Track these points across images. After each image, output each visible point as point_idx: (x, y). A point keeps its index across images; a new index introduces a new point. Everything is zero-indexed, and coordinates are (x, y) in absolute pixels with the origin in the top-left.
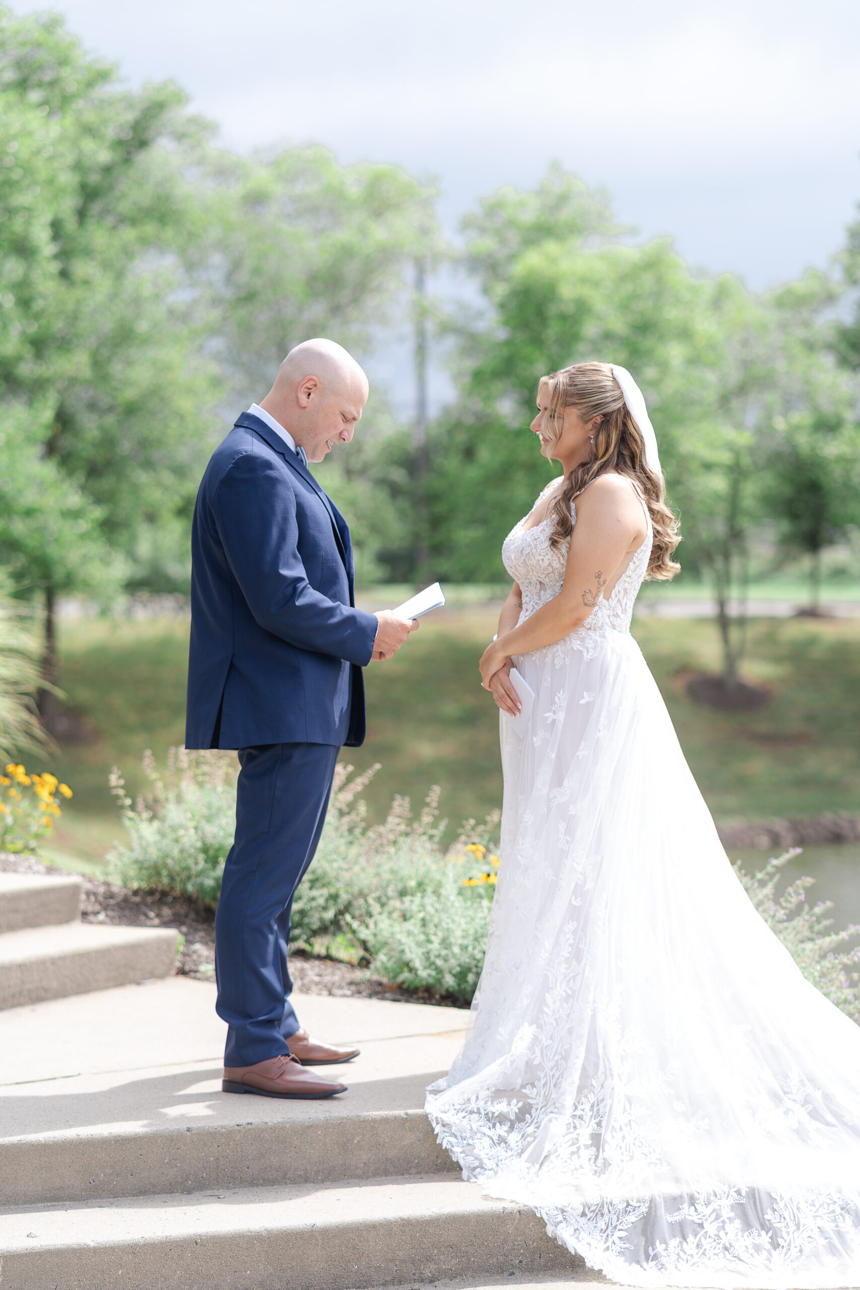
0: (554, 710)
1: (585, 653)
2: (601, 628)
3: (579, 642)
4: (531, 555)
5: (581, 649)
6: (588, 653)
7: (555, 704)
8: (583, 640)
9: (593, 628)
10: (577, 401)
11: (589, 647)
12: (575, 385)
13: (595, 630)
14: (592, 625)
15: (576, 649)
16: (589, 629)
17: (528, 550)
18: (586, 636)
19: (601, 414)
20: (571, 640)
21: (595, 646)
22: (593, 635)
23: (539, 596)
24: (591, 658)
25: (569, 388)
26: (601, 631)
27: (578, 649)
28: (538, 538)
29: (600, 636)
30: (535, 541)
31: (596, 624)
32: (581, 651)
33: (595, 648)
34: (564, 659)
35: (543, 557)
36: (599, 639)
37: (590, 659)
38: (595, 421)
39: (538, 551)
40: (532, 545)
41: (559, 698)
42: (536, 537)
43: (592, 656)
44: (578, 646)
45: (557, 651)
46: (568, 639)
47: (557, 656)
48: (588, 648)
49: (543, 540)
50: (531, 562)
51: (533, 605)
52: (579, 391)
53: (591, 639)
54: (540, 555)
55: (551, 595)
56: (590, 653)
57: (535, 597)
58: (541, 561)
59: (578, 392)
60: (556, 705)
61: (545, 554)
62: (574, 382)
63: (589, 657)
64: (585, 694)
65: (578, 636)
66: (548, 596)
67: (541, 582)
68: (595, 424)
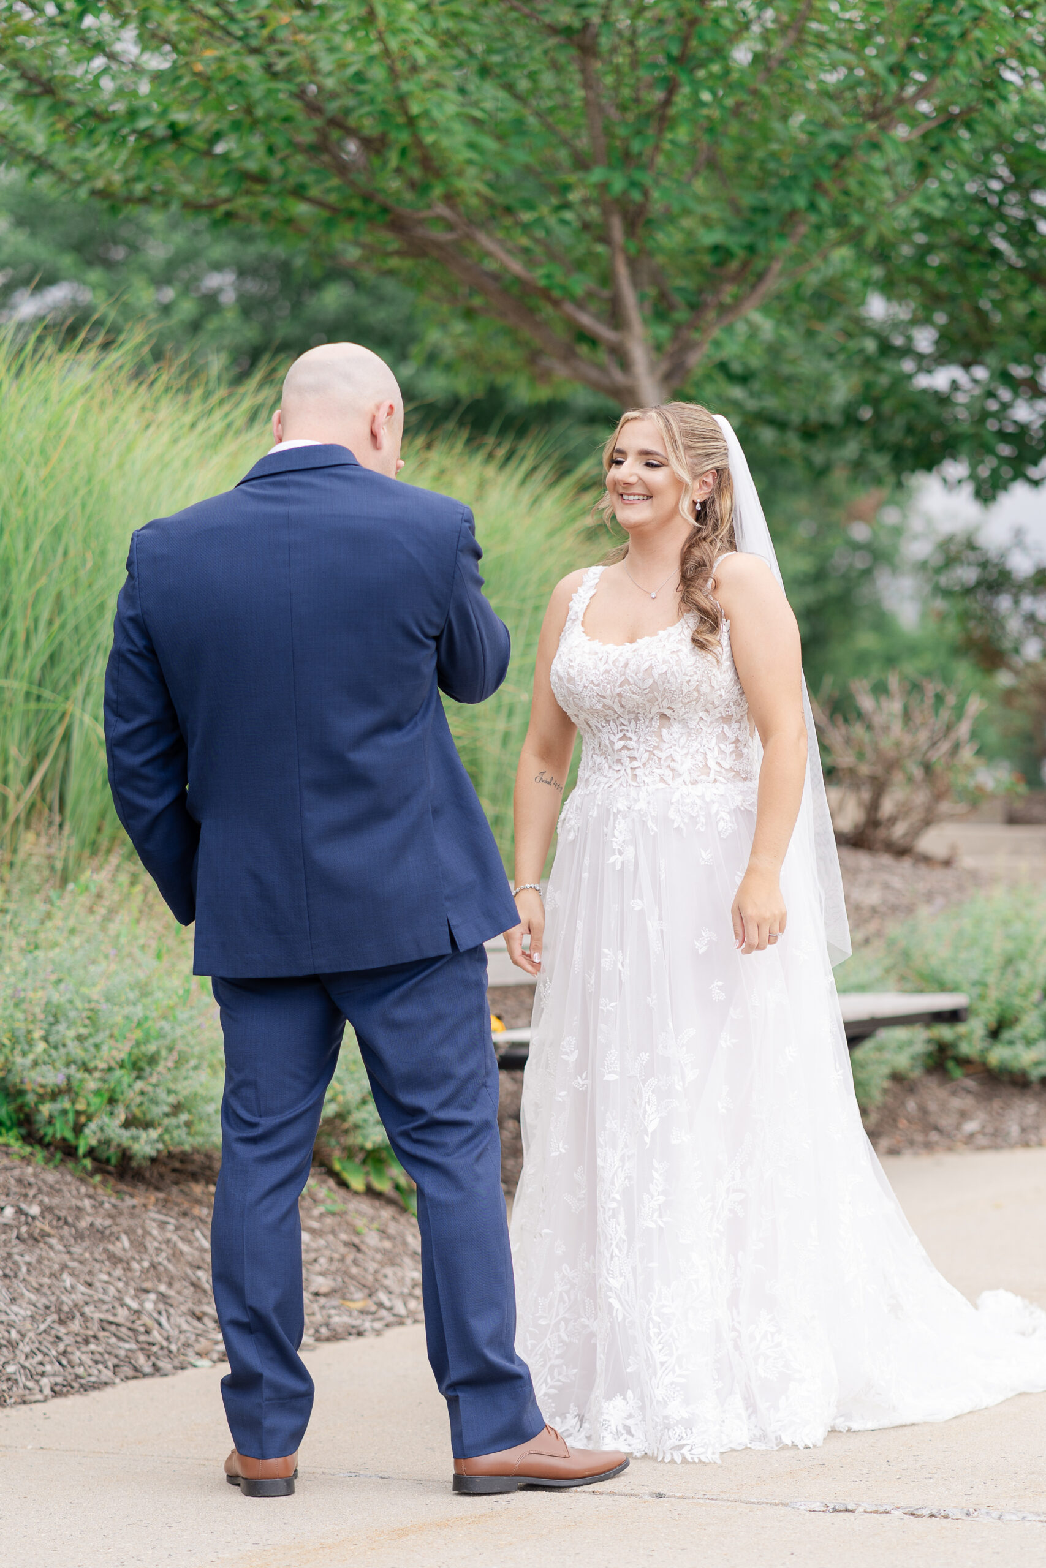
4: (668, 675)
10: (691, 444)
16: (747, 779)
17: (664, 668)
19: (714, 469)
38: (705, 478)
51: (646, 751)
54: (685, 674)
55: (682, 734)
59: (691, 431)
66: (676, 736)
67: (663, 716)
68: (703, 483)
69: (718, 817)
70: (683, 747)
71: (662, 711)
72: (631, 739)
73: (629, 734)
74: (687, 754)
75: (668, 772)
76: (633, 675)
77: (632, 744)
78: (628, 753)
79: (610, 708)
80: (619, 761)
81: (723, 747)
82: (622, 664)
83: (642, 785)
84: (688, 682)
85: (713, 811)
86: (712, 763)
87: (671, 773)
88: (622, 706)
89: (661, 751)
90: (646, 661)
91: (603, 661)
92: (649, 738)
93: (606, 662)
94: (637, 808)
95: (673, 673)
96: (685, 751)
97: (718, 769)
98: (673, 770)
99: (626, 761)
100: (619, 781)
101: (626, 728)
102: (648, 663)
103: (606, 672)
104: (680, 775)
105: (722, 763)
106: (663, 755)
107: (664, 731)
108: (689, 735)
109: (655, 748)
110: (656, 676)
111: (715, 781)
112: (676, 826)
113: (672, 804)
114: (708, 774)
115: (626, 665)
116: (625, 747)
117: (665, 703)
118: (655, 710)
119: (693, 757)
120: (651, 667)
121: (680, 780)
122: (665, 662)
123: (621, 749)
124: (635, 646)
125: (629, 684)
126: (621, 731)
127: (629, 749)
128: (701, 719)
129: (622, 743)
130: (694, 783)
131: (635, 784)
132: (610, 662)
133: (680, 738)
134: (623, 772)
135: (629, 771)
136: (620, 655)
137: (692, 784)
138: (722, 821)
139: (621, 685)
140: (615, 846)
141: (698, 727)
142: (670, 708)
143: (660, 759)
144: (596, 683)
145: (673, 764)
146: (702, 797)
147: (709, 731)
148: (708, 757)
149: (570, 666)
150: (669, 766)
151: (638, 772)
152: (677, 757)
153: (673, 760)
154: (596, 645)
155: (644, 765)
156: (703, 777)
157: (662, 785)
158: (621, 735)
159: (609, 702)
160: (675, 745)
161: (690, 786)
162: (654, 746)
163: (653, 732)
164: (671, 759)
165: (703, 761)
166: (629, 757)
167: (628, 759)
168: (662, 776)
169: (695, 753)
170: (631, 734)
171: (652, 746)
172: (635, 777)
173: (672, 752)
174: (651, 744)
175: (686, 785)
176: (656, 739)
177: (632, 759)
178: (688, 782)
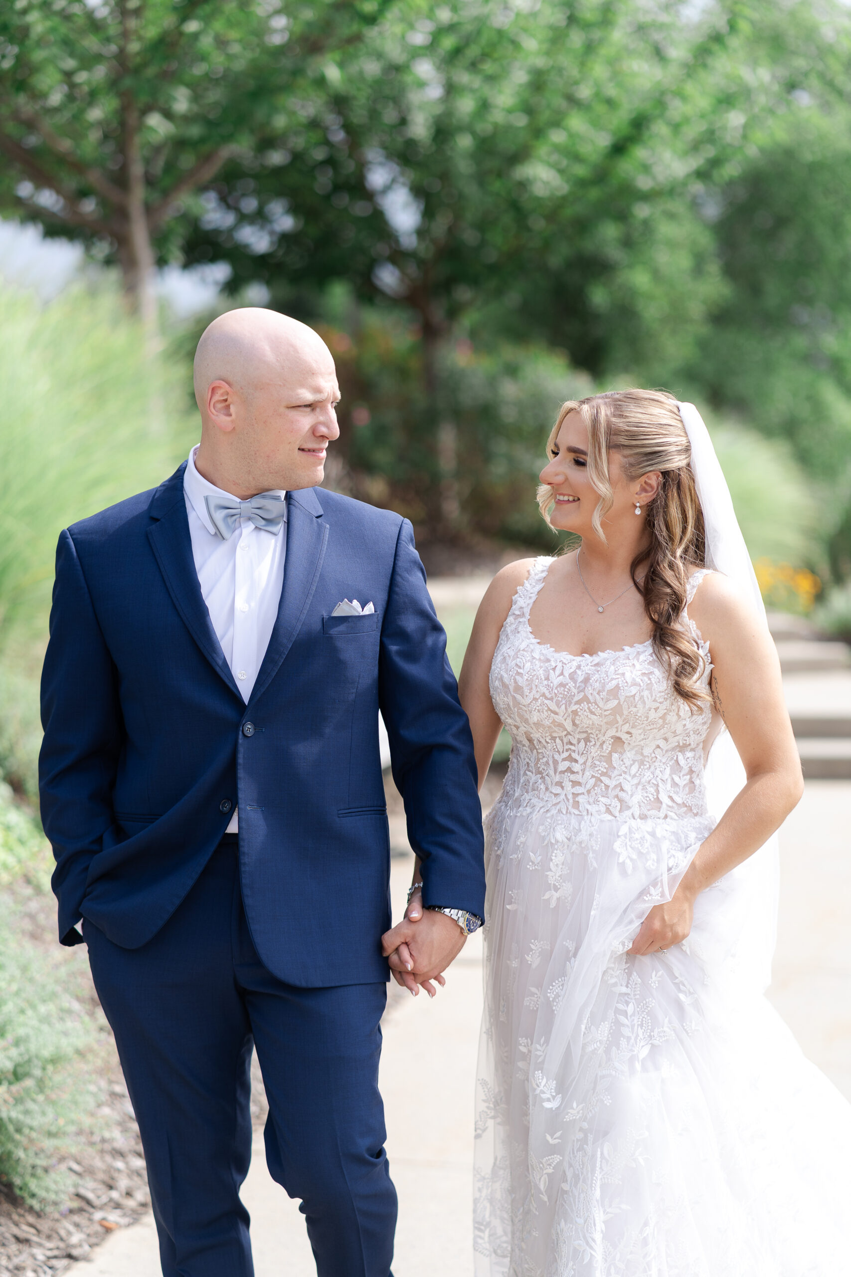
4: (637, 699)
10: (626, 443)
12: (626, 417)
17: (634, 690)
19: (659, 471)
30: (646, 679)
35: (658, 705)
39: (654, 694)
40: (642, 685)
42: (647, 672)
50: (634, 710)
52: (628, 426)
54: (655, 701)
55: (634, 761)
58: (653, 711)
59: (628, 428)
66: (628, 762)
67: (618, 740)
68: (644, 485)
69: (669, 856)
70: (634, 776)
71: (618, 735)
72: (576, 761)
73: (575, 756)
74: (638, 784)
75: (616, 803)
76: (595, 693)
77: (576, 767)
78: (573, 777)
79: (560, 725)
80: (560, 784)
81: (676, 779)
82: (580, 679)
83: (585, 813)
84: (656, 709)
85: (664, 848)
86: (664, 797)
87: (619, 805)
88: (574, 724)
89: (610, 777)
90: (612, 679)
91: (558, 672)
92: (597, 763)
93: (562, 674)
94: (578, 839)
95: (642, 697)
96: (635, 781)
97: (670, 803)
98: (621, 801)
99: (568, 785)
100: (558, 807)
101: (573, 748)
102: (614, 683)
103: (562, 685)
104: (629, 808)
106: (612, 783)
107: (615, 756)
108: (642, 763)
109: (603, 774)
110: (622, 700)
111: (666, 817)
113: (619, 837)
114: (659, 809)
115: (587, 680)
116: (570, 770)
117: (626, 728)
118: (612, 732)
119: (644, 789)
120: (617, 687)
121: (628, 813)
122: (635, 684)
123: (565, 771)
124: (595, 659)
125: (589, 702)
126: (567, 750)
127: (573, 772)
128: (658, 747)
129: (567, 764)
130: (643, 817)
131: (577, 812)
132: (566, 674)
133: (631, 765)
134: (563, 797)
135: (570, 797)
136: (579, 667)
137: (641, 818)
139: (578, 702)
140: (551, 881)
141: (653, 755)
142: (628, 733)
143: (607, 787)
144: (549, 696)
145: (622, 794)
146: (653, 834)
147: (664, 761)
148: (660, 789)
149: (518, 673)
150: (617, 796)
151: (580, 799)
152: (627, 787)
153: (622, 790)
154: (548, 650)
155: (589, 792)
156: (653, 812)
157: (608, 817)
158: (566, 754)
159: (559, 719)
160: (625, 773)
161: (639, 820)
162: (602, 772)
163: (603, 756)
164: (620, 788)
165: (655, 794)
166: (572, 781)
167: (571, 783)
168: (608, 807)
169: (646, 784)
170: (577, 755)
171: (600, 772)
172: (576, 805)
173: (621, 781)
174: (599, 770)
175: (634, 819)
176: (605, 764)
177: (576, 783)
178: (637, 816)
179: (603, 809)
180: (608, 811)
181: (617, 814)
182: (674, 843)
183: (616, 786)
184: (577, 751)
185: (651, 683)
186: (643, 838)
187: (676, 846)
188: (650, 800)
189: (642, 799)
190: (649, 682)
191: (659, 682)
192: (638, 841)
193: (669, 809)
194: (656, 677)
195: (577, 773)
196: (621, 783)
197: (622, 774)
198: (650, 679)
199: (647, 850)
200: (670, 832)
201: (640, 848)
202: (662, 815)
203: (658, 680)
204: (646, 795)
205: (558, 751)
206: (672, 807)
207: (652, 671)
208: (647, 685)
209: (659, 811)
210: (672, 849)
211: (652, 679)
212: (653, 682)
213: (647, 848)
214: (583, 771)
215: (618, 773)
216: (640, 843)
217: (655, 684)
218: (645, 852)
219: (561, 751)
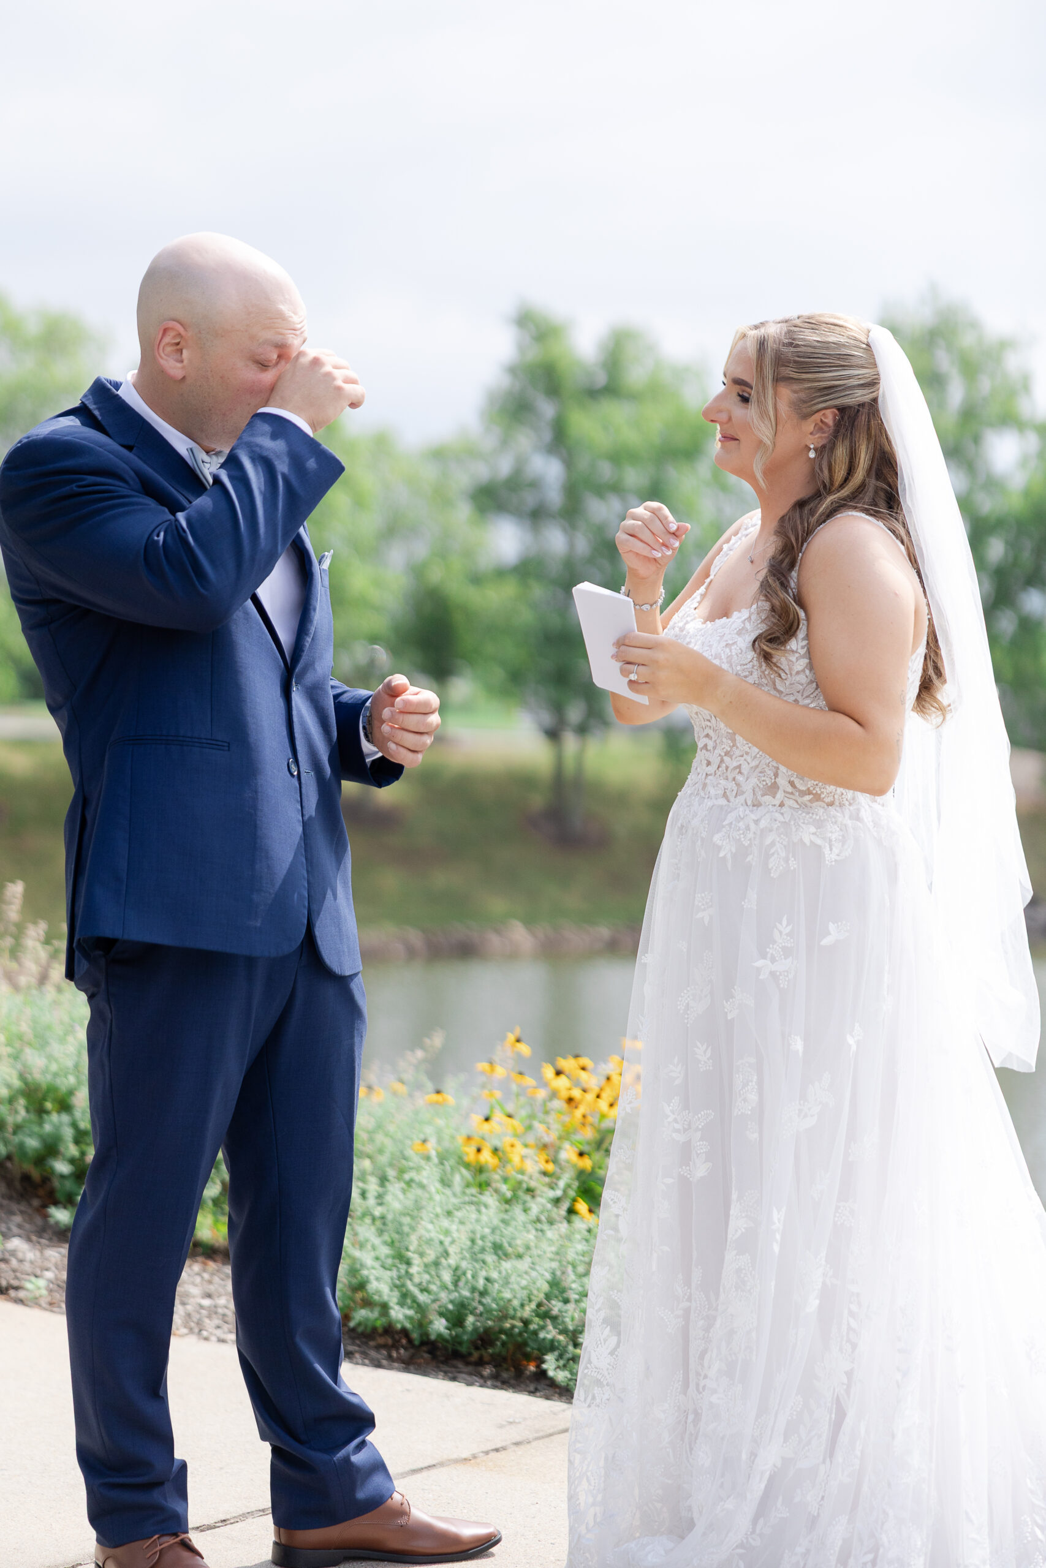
0: (772, 954)
1: (827, 851)
2: (852, 802)
3: (813, 829)
5: (819, 842)
6: (831, 850)
7: (773, 945)
8: (819, 824)
9: (837, 803)
10: (796, 376)
11: (833, 838)
12: (797, 346)
13: (841, 805)
14: (836, 796)
15: (807, 841)
16: (831, 804)
18: (826, 817)
19: (835, 407)
20: (799, 826)
21: (843, 836)
22: (838, 814)
23: (734, 741)
24: (838, 858)
25: (784, 349)
26: (851, 808)
27: (811, 841)
28: (733, 644)
29: (851, 818)
30: (727, 650)
31: (842, 794)
32: (819, 847)
33: (843, 840)
34: (787, 860)
36: (849, 823)
37: (836, 861)
38: (822, 418)
41: (781, 933)
42: (730, 642)
43: (838, 855)
44: (811, 835)
45: (773, 844)
46: (792, 823)
47: (773, 854)
48: (830, 841)
49: (742, 649)
51: (720, 755)
52: (798, 357)
53: (836, 822)
56: (834, 849)
57: (724, 740)
59: (797, 359)
60: (775, 946)
61: (747, 673)
62: (794, 339)
63: (834, 857)
64: (832, 927)
65: (811, 818)
68: (820, 424)
69: (772, 851)
70: (755, 757)
72: (710, 738)
74: (757, 766)
75: (731, 785)
77: (711, 745)
78: (707, 754)
83: (709, 795)
85: (768, 841)
87: (735, 789)
89: (731, 757)
94: (693, 823)
96: (756, 762)
97: (790, 789)
98: (738, 785)
104: (743, 793)
105: (797, 783)
106: (732, 764)
109: (727, 754)
112: (721, 855)
113: (724, 827)
116: (704, 747)
119: (761, 771)
121: (741, 799)
127: (707, 750)
129: (706, 740)
130: (757, 805)
131: (702, 794)
135: (704, 775)
138: (776, 856)
145: (740, 778)
150: (736, 779)
151: (709, 780)
152: (745, 769)
153: (740, 772)
155: (716, 772)
156: (768, 799)
157: (723, 802)
158: (705, 733)
160: (747, 753)
161: (751, 807)
162: (727, 750)
163: (729, 733)
164: (738, 770)
165: (773, 777)
166: (707, 760)
167: (706, 762)
168: (726, 791)
169: (765, 766)
170: (712, 731)
171: (725, 750)
172: (705, 785)
173: (741, 762)
174: (724, 748)
175: (747, 805)
176: (730, 742)
177: (709, 763)
178: (749, 803)
179: (721, 792)
180: (725, 795)
181: (732, 799)
182: (782, 836)
183: (735, 768)
184: (712, 728)
185: (731, 655)
186: (748, 828)
187: (784, 840)
188: (767, 784)
189: (758, 783)
190: (729, 654)
191: (741, 653)
192: (741, 832)
193: (787, 795)
194: (738, 648)
195: (710, 750)
196: (740, 765)
197: (745, 755)
198: (731, 651)
199: (749, 842)
200: (779, 822)
201: (743, 839)
202: (777, 803)
203: (740, 651)
204: (763, 778)
205: (702, 727)
206: (792, 793)
207: (736, 640)
208: (727, 657)
209: (774, 797)
210: (779, 842)
211: (733, 651)
212: (733, 654)
213: (750, 840)
214: (714, 748)
215: (741, 754)
216: (743, 834)
217: (735, 656)
218: (746, 845)
219: (704, 727)
